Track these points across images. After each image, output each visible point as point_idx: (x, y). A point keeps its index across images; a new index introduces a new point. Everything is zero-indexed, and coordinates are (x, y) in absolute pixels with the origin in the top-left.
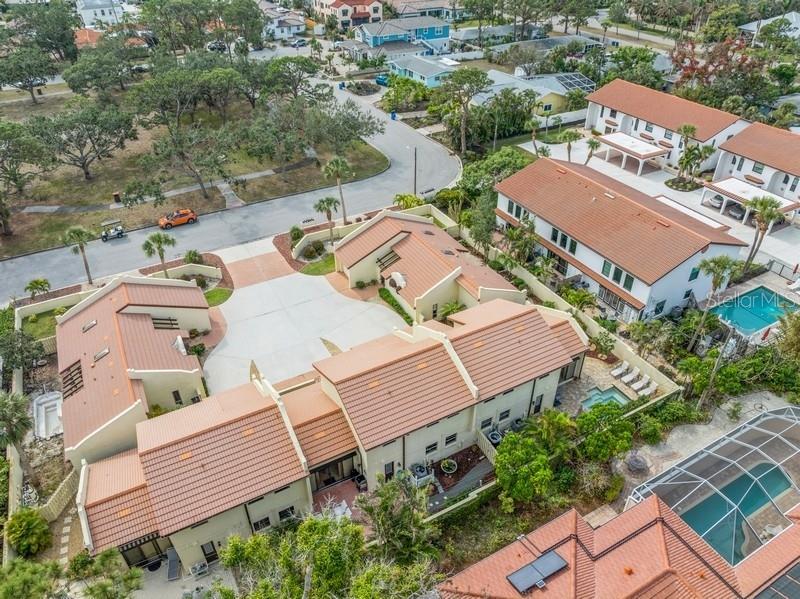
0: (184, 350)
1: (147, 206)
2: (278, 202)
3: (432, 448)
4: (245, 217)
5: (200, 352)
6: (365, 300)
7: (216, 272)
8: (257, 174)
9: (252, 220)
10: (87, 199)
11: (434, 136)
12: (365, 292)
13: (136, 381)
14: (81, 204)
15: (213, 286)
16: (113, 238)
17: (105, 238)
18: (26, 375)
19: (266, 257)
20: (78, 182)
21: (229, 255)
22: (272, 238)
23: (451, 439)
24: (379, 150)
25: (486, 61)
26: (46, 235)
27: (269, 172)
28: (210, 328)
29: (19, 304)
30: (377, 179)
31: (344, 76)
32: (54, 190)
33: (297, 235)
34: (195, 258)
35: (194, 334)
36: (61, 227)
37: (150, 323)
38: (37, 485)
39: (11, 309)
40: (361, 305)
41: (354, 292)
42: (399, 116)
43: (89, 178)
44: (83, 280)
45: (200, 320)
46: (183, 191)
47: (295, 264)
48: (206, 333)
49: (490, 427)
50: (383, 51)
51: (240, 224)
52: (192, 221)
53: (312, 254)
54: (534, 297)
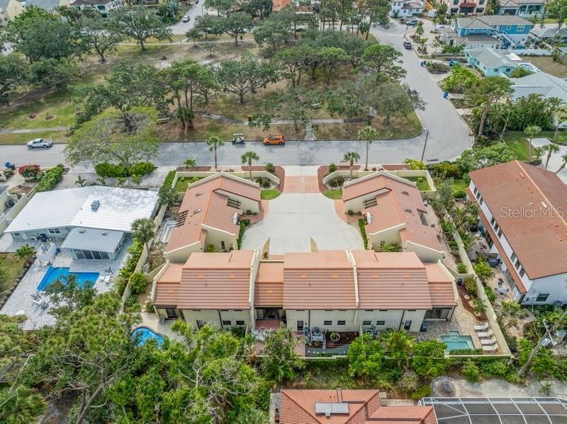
0: (235, 222)
1: (259, 130)
2: (335, 143)
3: (328, 323)
4: (311, 149)
5: (247, 224)
6: (349, 223)
7: (276, 179)
8: (327, 121)
9: (313, 152)
10: (235, 115)
11: (465, 117)
12: (351, 218)
13: (204, 231)
14: (231, 118)
15: (272, 187)
16: (238, 143)
17: (234, 143)
18: (168, 209)
19: (309, 178)
20: (236, 104)
21: (290, 171)
22: (317, 167)
23: (341, 323)
24: (420, 119)
25: (552, 59)
26: (207, 133)
27: (340, 121)
28: (258, 212)
29: (180, 169)
30: (405, 142)
31: (430, 55)
32: (223, 105)
33: (333, 169)
34: (271, 169)
35: (249, 213)
36: (216, 129)
37: (226, 202)
38: (151, 263)
39: (175, 172)
40: (345, 225)
41: (345, 216)
42: (450, 96)
43: (243, 102)
44: (212, 164)
45: (254, 207)
46: (286, 122)
47: (322, 188)
48: (255, 214)
49: (370, 326)
50: (466, 40)
51: (306, 153)
52: (281, 144)
53: (333, 183)
54: (458, 258)
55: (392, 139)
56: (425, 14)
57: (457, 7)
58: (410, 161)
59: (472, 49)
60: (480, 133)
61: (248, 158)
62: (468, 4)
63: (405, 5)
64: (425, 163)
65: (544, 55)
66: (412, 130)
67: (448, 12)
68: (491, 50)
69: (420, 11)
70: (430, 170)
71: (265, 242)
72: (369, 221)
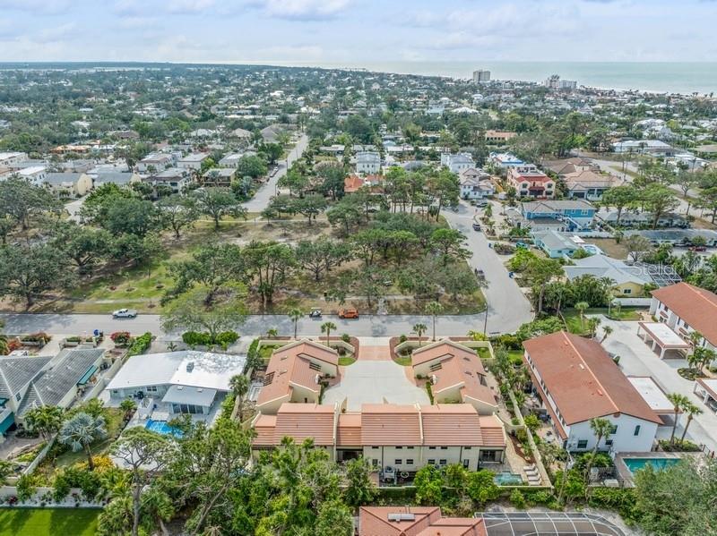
0: (317, 381)
1: (335, 305)
2: (405, 317)
3: (398, 462)
4: (384, 322)
5: (326, 385)
6: (418, 386)
7: (352, 349)
8: (399, 298)
9: (385, 325)
10: (311, 290)
11: (527, 295)
12: (420, 382)
13: (291, 387)
14: (307, 293)
15: (348, 355)
16: (315, 316)
17: (311, 316)
18: (253, 372)
19: (381, 348)
20: (311, 280)
21: (364, 341)
22: (390, 338)
23: (410, 462)
24: (486, 296)
25: (615, 241)
26: (286, 306)
27: (411, 297)
28: (336, 375)
29: (262, 338)
30: (471, 317)
32: (299, 282)
33: (403, 339)
34: (346, 339)
35: (327, 376)
36: (295, 304)
37: (308, 365)
39: (258, 340)
40: (414, 387)
41: (414, 380)
42: (515, 275)
43: (318, 280)
44: (292, 335)
45: (332, 370)
46: (359, 298)
47: (394, 356)
48: (333, 378)
49: (434, 465)
50: (532, 224)
51: (379, 326)
52: (356, 317)
53: (403, 352)
54: (513, 414)
55: (458, 314)
56: (496, 196)
57: (527, 189)
58: (473, 333)
59: (537, 231)
60: (540, 309)
61: (326, 328)
62: (538, 187)
63: (475, 187)
64: (488, 335)
65: (608, 238)
66: (477, 307)
67: (518, 194)
68: (555, 232)
69: (491, 194)
70: (492, 341)
71: (342, 401)
72: (435, 382)
